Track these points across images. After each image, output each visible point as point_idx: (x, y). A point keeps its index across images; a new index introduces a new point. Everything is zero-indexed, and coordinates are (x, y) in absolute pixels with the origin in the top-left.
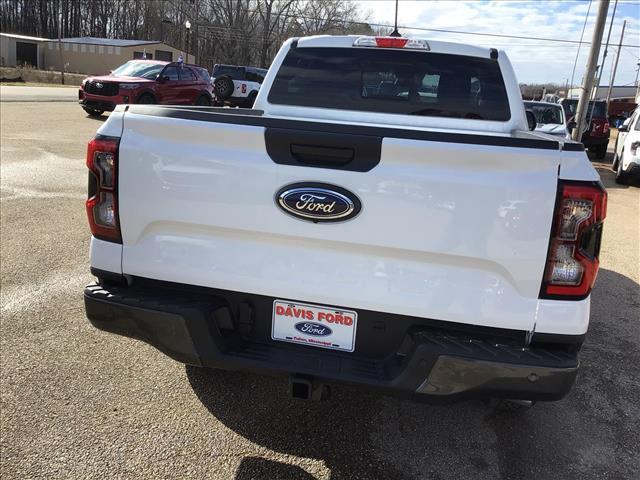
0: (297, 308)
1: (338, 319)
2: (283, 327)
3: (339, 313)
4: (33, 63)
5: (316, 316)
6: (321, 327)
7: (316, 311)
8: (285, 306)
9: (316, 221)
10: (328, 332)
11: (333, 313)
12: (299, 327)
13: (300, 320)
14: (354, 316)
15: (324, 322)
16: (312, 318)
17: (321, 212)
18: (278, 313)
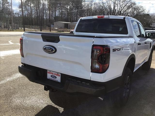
0: (51, 72)
1: (57, 75)
2: (49, 76)
3: (58, 74)
4: (67, 28)
5: (54, 74)
6: (55, 76)
7: (54, 73)
8: (49, 72)
9: (49, 53)
10: (56, 78)
11: (57, 73)
12: (51, 76)
13: (52, 75)
14: (60, 74)
15: (55, 75)
16: (53, 74)
17: (49, 51)
18: (48, 73)
